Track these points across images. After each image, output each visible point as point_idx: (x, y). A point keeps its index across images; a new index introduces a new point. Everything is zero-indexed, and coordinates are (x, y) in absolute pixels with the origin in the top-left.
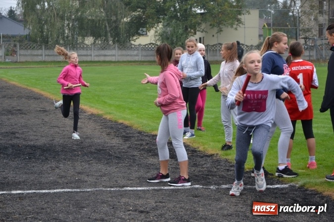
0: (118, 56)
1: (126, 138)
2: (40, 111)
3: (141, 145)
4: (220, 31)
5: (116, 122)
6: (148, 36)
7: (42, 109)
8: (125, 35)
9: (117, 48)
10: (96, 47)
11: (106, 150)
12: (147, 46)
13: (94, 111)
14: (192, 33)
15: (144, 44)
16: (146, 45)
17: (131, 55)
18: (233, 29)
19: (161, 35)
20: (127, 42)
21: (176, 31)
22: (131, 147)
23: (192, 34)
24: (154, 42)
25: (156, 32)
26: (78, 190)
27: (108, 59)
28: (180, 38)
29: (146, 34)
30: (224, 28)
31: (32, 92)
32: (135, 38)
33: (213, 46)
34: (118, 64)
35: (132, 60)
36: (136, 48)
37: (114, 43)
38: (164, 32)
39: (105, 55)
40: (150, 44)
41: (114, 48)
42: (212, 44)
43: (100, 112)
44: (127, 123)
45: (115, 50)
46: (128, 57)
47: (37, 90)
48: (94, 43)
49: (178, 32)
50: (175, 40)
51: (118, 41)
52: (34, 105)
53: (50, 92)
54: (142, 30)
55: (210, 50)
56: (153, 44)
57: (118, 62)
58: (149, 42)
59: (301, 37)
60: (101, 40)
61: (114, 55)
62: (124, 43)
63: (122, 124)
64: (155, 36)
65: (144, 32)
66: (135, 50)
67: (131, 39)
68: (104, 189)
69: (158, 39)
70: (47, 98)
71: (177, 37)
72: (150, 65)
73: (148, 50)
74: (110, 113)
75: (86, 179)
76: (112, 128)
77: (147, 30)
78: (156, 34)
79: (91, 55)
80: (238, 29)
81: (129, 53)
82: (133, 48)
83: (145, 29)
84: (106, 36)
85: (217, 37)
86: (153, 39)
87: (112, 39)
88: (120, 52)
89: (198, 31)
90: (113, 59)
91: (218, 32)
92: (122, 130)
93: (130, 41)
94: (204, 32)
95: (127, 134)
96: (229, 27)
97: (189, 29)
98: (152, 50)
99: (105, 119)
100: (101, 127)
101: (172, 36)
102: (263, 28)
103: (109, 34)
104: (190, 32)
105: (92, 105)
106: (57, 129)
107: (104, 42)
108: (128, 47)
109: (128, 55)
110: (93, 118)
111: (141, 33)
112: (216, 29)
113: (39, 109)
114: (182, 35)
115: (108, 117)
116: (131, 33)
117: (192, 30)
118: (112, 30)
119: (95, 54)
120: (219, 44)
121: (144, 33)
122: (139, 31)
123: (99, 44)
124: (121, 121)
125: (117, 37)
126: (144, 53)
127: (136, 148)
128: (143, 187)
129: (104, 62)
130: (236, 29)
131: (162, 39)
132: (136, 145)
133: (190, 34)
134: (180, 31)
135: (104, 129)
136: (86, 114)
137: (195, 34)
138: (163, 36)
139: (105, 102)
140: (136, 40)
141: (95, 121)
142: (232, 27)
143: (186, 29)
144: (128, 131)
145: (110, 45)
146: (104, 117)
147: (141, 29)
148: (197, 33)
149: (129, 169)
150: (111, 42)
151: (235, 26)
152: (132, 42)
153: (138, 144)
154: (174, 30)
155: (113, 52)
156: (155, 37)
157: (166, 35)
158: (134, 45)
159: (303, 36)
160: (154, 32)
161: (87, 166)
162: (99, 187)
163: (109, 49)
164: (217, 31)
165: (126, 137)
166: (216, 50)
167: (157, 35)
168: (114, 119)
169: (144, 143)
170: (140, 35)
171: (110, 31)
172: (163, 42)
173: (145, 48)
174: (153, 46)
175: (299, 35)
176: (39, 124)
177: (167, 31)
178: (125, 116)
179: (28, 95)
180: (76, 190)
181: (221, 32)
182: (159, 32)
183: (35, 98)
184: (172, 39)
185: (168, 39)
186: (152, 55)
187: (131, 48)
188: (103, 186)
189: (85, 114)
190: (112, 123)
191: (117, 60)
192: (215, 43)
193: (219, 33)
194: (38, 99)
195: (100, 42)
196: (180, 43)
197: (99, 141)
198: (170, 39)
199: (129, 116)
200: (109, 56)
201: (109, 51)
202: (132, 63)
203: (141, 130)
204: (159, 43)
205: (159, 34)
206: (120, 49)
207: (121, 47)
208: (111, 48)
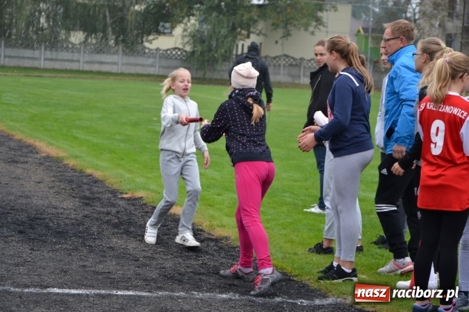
0: (123, 64)
1: (88, 201)
3: (108, 213)
4: (287, 35)
5: (81, 172)
6: (173, 36)
8: (135, 32)
9: (120, 52)
10: (88, 48)
11: (44, 219)
12: (169, 52)
13: (53, 151)
14: (242, 35)
15: (165, 48)
16: (168, 50)
17: (143, 65)
18: (308, 33)
19: (193, 36)
20: (138, 43)
21: (217, 30)
22: (88, 217)
23: (242, 37)
24: (181, 47)
25: (185, 30)
27: (105, 68)
28: (223, 42)
29: (171, 33)
30: (293, 31)
32: (151, 38)
33: (275, 58)
34: (120, 77)
35: (144, 72)
36: (152, 54)
37: (117, 43)
38: (198, 31)
39: (102, 63)
40: (174, 49)
41: (116, 53)
42: (274, 55)
43: (61, 154)
44: (98, 174)
45: (119, 54)
46: (138, 67)
48: (84, 42)
49: (220, 32)
50: (214, 45)
51: (123, 41)
54: (163, 26)
56: (179, 49)
57: (122, 74)
58: (173, 46)
60: (97, 38)
61: (115, 63)
62: (132, 43)
63: (91, 175)
64: (183, 37)
65: (165, 28)
66: (149, 57)
67: (144, 39)
69: (187, 42)
71: (217, 40)
73: (171, 58)
74: (76, 157)
76: (71, 181)
77: (172, 25)
78: (185, 33)
79: (78, 61)
80: (315, 33)
81: (140, 62)
82: (147, 54)
83: (168, 25)
84: (104, 31)
85: (282, 44)
86: (180, 41)
87: (114, 37)
88: (126, 59)
89: (253, 33)
90: (114, 69)
91: (283, 37)
92: (86, 187)
93: (142, 42)
94: (261, 36)
95: (92, 193)
96: (302, 29)
97: (239, 29)
98: (176, 58)
99: (65, 166)
100: (53, 179)
101: (211, 38)
102: (356, 35)
103: (110, 29)
104: (240, 34)
105: (52, 142)
107: (101, 40)
108: (139, 52)
109: (138, 65)
110: (47, 164)
111: (162, 31)
112: (280, 32)
114: (226, 37)
115: (71, 163)
116: (145, 30)
117: (244, 32)
118: (115, 22)
119: (86, 59)
120: (285, 55)
121: (166, 31)
122: (159, 27)
123: (93, 44)
124: (89, 171)
125: (123, 34)
126: (164, 63)
127: (97, 219)
129: (99, 73)
130: (313, 33)
131: (194, 42)
132: (99, 213)
133: (239, 37)
134: (224, 31)
135: (58, 184)
136: (38, 156)
137: (248, 37)
138: (197, 38)
139: (75, 138)
140: (154, 42)
141: (49, 168)
142: (306, 29)
143: (234, 28)
144: (96, 189)
145: (110, 47)
146: (66, 162)
147: (161, 24)
148: (252, 35)
149: (70, 255)
150: (112, 41)
151: (311, 29)
152: (147, 44)
153: (103, 213)
154: (214, 28)
155: (115, 58)
156: (183, 39)
157: (201, 37)
158: (148, 49)
160: (182, 30)
163: (108, 52)
164: (281, 35)
165: (89, 199)
166: (279, 65)
167: (185, 36)
168: (79, 168)
169: (114, 210)
170: (159, 33)
171: (112, 24)
172: (195, 47)
173: (165, 55)
174: (179, 53)
177: (202, 30)
178: (99, 163)
181: (289, 38)
182: (189, 30)
184: (209, 43)
185: (203, 42)
187: (143, 53)
189: (36, 156)
190: (75, 174)
191: (119, 71)
192: (278, 54)
193: (285, 39)
195: (94, 41)
196: (223, 51)
197: (40, 202)
198: (206, 44)
199: (104, 164)
200: (108, 63)
201: (108, 56)
202: (144, 78)
203: (117, 188)
204: (188, 48)
205: (190, 33)
206: (125, 53)
207: (127, 51)
208: (112, 52)
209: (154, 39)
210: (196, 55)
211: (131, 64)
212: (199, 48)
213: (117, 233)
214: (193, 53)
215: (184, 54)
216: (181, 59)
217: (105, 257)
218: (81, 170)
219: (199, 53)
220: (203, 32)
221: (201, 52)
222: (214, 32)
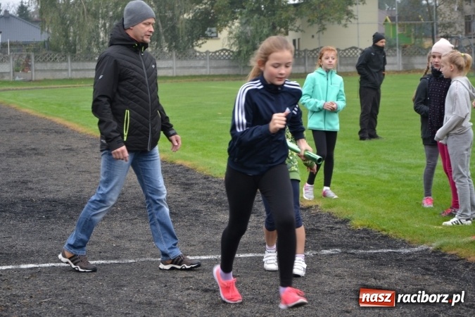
0: (177, 68)
1: (187, 186)
2: (64, 149)
3: (208, 195)
4: (323, 29)
5: (172, 163)
6: (219, 39)
7: (66, 148)
8: (186, 38)
9: (174, 57)
12: (217, 54)
14: (282, 33)
15: (214, 50)
16: (216, 52)
17: (195, 68)
18: (341, 26)
19: (238, 37)
20: (189, 48)
21: (259, 31)
22: (193, 199)
24: (228, 48)
25: (230, 33)
26: (116, 262)
27: (162, 73)
29: (217, 36)
30: (328, 25)
31: (53, 122)
32: (200, 42)
33: (313, 51)
34: (175, 80)
35: (197, 74)
36: (203, 57)
37: (170, 50)
38: (242, 32)
40: (222, 50)
41: (171, 58)
42: (312, 49)
44: (187, 164)
45: (173, 60)
46: (191, 70)
47: (59, 120)
49: (262, 32)
51: (176, 47)
52: (54, 141)
53: (78, 123)
54: (210, 31)
55: (309, 57)
56: (227, 50)
57: (177, 77)
58: (221, 48)
59: (439, 35)
60: (152, 47)
61: (170, 68)
62: (184, 49)
63: (181, 165)
64: (229, 39)
65: (213, 33)
66: (200, 59)
67: (194, 44)
68: (153, 259)
69: (234, 43)
70: (73, 131)
71: (260, 39)
72: (223, 80)
73: (220, 59)
74: (164, 151)
75: (128, 245)
76: (166, 172)
77: (217, 30)
78: (231, 35)
80: (348, 25)
81: (192, 65)
82: (198, 57)
83: (214, 29)
84: (158, 40)
85: (319, 38)
86: (226, 43)
87: (167, 44)
88: (180, 63)
89: (291, 30)
90: (170, 73)
91: (319, 31)
92: (181, 175)
93: (193, 46)
94: (300, 32)
95: (188, 180)
96: (336, 23)
97: (278, 28)
98: (224, 59)
101: (254, 38)
102: (384, 24)
103: (163, 37)
104: (280, 32)
106: (87, 176)
107: (156, 48)
108: (191, 56)
109: (191, 67)
111: (209, 35)
112: (316, 27)
113: (62, 147)
116: (194, 36)
117: (283, 30)
118: (167, 31)
121: (213, 35)
122: (206, 32)
124: (179, 162)
125: (175, 41)
126: (214, 64)
127: (200, 200)
128: (209, 255)
130: (345, 26)
131: (239, 42)
132: (200, 195)
134: (265, 31)
137: (287, 34)
138: (241, 39)
140: (203, 45)
142: (339, 23)
143: (274, 27)
144: (190, 176)
145: (165, 53)
147: (208, 29)
148: (290, 32)
149: (190, 230)
150: (166, 48)
151: (343, 22)
152: (197, 48)
153: (204, 195)
154: (256, 29)
155: (170, 63)
156: (229, 41)
157: (246, 37)
158: (199, 52)
159: (442, 34)
160: (228, 33)
161: (129, 227)
162: (145, 257)
163: (164, 59)
164: (318, 30)
165: (187, 184)
167: (231, 38)
168: (169, 160)
169: (212, 192)
170: (207, 37)
171: (164, 33)
172: (240, 47)
173: (214, 56)
174: (227, 54)
175: (437, 32)
176: (62, 169)
177: (246, 31)
178: (186, 154)
179: (47, 127)
180: (112, 262)
181: (324, 32)
182: (234, 33)
183: (56, 132)
184: (253, 42)
185: (247, 42)
186: (224, 67)
187: (194, 56)
188: (152, 255)
190: (167, 166)
191: (175, 75)
192: (316, 47)
193: (321, 33)
194: (61, 133)
198: (251, 43)
199: (191, 155)
200: (164, 68)
201: (164, 62)
202: (197, 79)
203: (208, 174)
204: (235, 49)
205: (235, 35)
206: (178, 58)
207: (180, 55)
208: (167, 57)
209: (203, 43)
210: (242, 55)
211: (184, 68)
212: (245, 48)
213: (222, 210)
214: (239, 52)
215: (231, 54)
216: (229, 59)
217: (219, 229)
218: (171, 162)
219: (245, 52)
220: (247, 33)
221: (247, 52)
222: (257, 32)
